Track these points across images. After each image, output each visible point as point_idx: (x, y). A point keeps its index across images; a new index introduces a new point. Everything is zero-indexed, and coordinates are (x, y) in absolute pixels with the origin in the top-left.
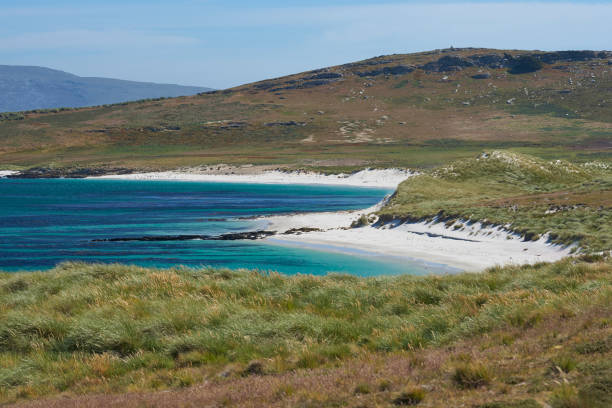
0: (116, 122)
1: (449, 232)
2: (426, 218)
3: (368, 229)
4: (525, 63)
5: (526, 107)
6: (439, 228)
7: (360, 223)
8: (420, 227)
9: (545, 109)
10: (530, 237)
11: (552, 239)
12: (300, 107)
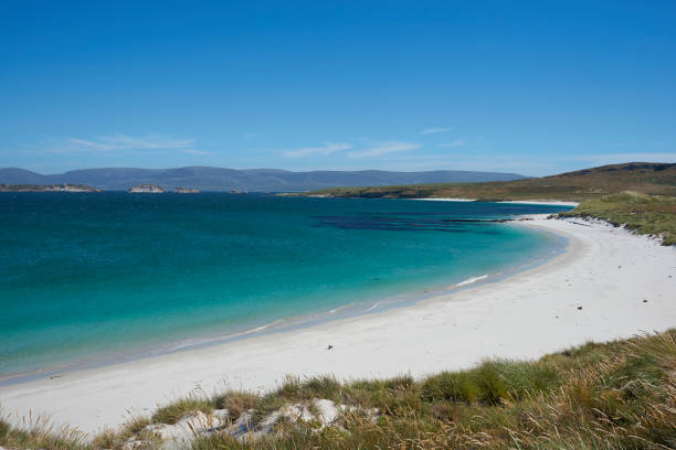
0: (512, 185)
1: (583, 222)
2: (576, 216)
3: (553, 219)
4: (660, 167)
5: (660, 182)
6: (580, 220)
7: (551, 217)
8: (573, 219)
9: (667, 183)
10: (616, 225)
11: (627, 227)
12: (576, 181)
